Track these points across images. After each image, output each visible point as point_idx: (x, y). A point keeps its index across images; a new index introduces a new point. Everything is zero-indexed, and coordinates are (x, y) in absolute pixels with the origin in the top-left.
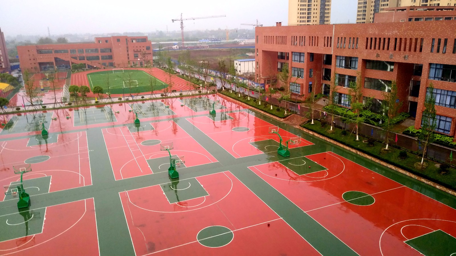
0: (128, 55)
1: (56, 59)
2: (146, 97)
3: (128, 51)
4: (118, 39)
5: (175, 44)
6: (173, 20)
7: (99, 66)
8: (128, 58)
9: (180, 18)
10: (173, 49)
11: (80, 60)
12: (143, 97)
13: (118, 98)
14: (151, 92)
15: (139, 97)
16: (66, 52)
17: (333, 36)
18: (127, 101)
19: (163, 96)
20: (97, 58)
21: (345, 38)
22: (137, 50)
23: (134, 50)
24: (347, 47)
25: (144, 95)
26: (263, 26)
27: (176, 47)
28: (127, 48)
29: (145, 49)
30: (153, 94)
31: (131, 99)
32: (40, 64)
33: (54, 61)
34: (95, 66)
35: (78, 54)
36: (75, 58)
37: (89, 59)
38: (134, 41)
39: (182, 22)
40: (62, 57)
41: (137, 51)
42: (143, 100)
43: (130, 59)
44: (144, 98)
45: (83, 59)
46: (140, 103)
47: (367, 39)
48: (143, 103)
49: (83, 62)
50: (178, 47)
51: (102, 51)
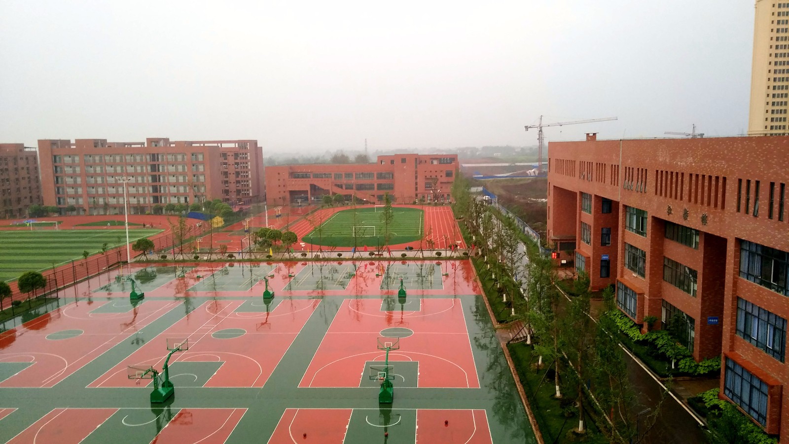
0: (416, 184)
1: (313, 187)
2: (345, 255)
3: (416, 178)
4: (403, 159)
5: (531, 167)
6: (527, 128)
7: (372, 200)
8: (416, 189)
9: (537, 124)
10: (527, 175)
11: (346, 189)
12: (340, 255)
13: (301, 253)
14: (353, 248)
15: (334, 255)
16: (327, 176)
17: (620, 163)
18: (317, 259)
19: (374, 256)
20: (371, 187)
21: (633, 168)
22: (431, 176)
23: (426, 177)
24: (634, 188)
25: (342, 251)
26: (704, 137)
27: (534, 172)
28: (416, 172)
29: (444, 175)
30: (357, 250)
31: (321, 255)
32: (292, 193)
33: (308, 188)
34: (365, 200)
35: (344, 181)
36: (340, 186)
37: (360, 187)
38: (435, 162)
39: (541, 131)
40: (319, 183)
41: (431, 178)
42: (340, 260)
43: (419, 191)
44: (341, 257)
45: (349, 187)
46: (335, 264)
47: (657, 171)
48: (340, 264)
49: (348, 192)
50: (537, 172)
51: (380, 176)
